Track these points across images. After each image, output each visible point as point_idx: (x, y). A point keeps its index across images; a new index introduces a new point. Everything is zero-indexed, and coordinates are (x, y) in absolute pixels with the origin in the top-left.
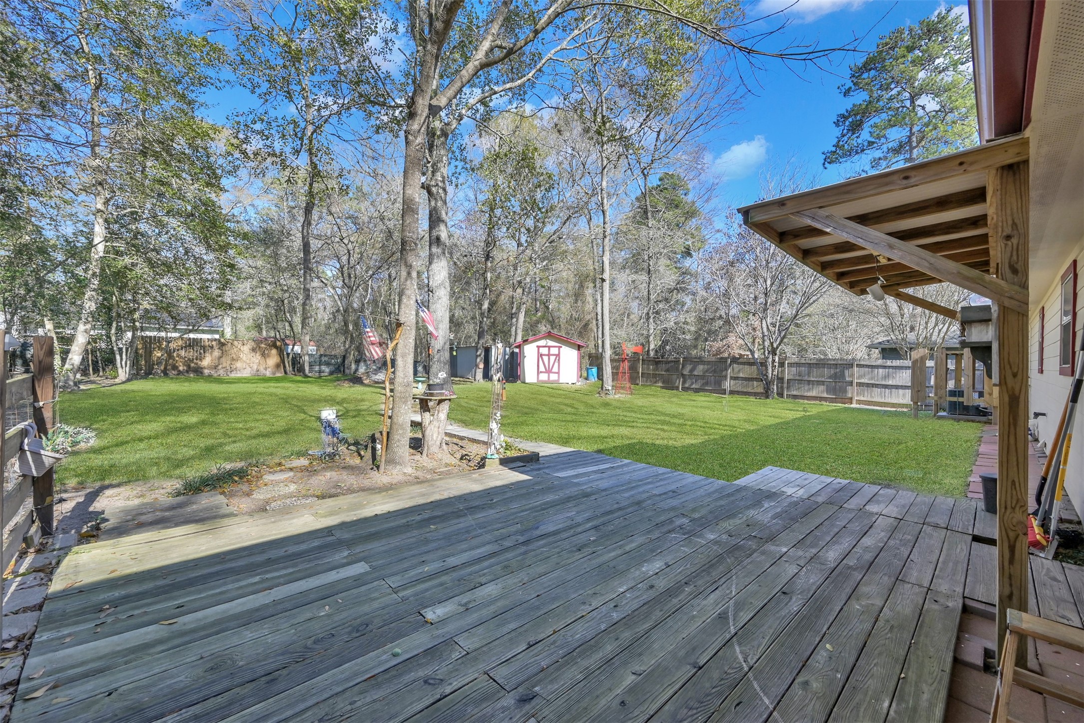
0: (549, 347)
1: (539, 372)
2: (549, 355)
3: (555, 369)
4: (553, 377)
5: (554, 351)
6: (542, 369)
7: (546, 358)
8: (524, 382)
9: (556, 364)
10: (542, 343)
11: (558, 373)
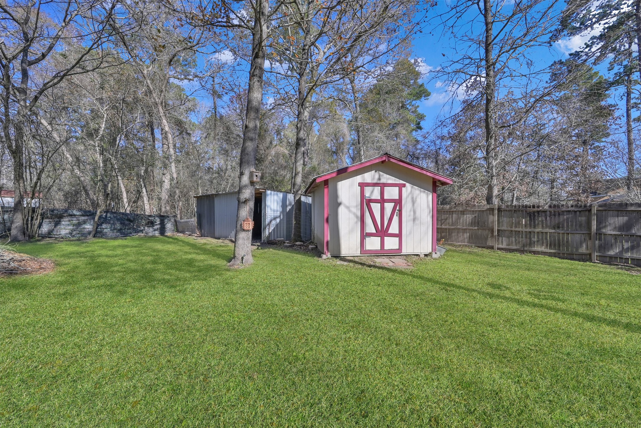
0: (383, 186)
1: (364, 235)
2: (382, 201)
3: (394, 229)
4: (391, 243)
5: (392, 193)
6: (370, 228)
7: (376, 207)
8: (337, 256)
9: (396, 219)
10: (369, 177)
11: (399, 235)
